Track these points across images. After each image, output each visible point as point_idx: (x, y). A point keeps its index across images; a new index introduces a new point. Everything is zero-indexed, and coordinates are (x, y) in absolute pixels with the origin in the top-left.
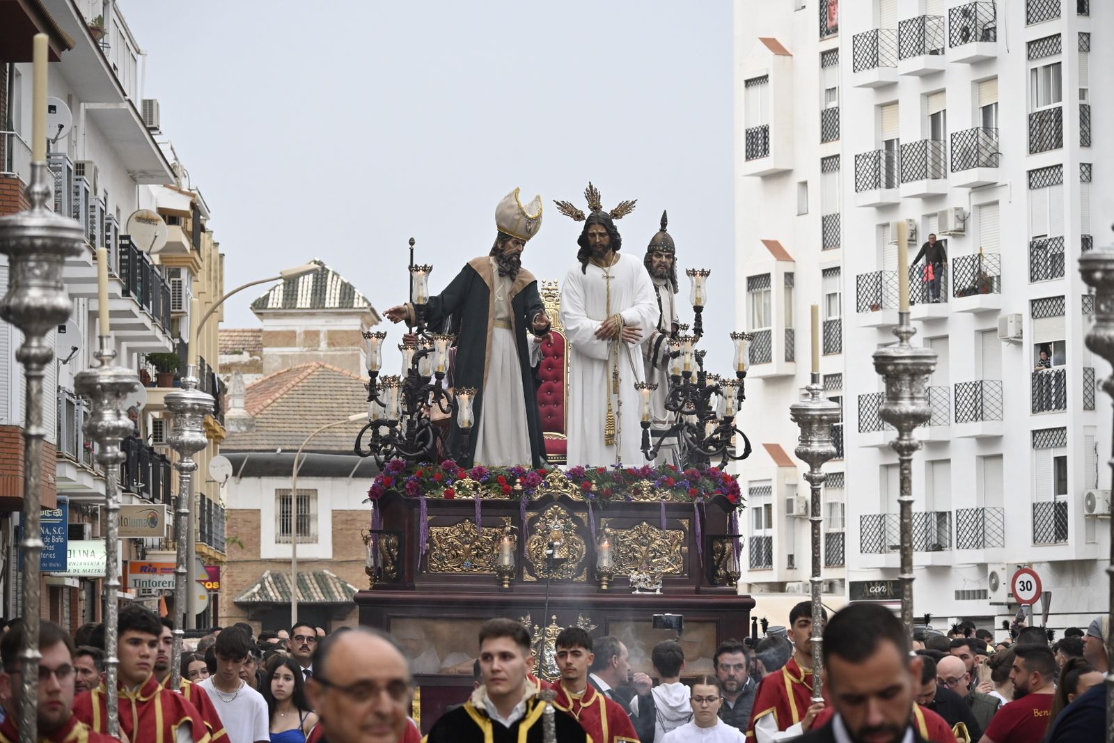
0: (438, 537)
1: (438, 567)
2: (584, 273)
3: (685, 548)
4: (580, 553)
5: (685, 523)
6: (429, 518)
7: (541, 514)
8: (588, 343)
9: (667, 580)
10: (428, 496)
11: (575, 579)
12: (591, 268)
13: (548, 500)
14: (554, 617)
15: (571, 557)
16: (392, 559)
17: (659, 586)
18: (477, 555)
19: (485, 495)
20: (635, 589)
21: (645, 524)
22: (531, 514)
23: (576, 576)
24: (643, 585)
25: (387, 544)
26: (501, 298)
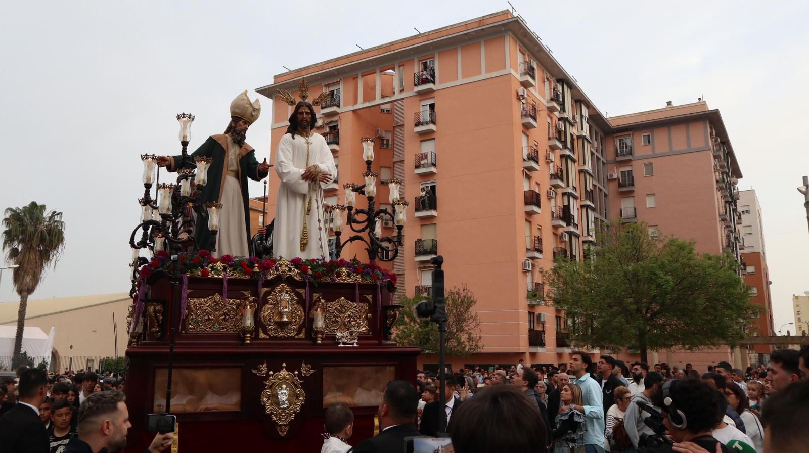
0: (195, 306)
1: (194, 328)
2: (294, 138)
3: (369, 315)
4: (300, 317)
5: (369, 297)
6: (189, 291)
7: (272, 290)
8: (296, 182)
9: (361, 337)
10: (188, 274)
11: (297, 337)
12: (297, 137)
13: (278, 280)
14: (284, 365)
15: (294, 320)
16: (158, 322)
17: (356, 341)
18: (224, 319)
19: (232, 275)
20: (339, 343)
21: (343, 298)
22: (265, 290)
23: (297, 335)
24: (345, 340)
25: (155, 310)
26: (233, 157)
